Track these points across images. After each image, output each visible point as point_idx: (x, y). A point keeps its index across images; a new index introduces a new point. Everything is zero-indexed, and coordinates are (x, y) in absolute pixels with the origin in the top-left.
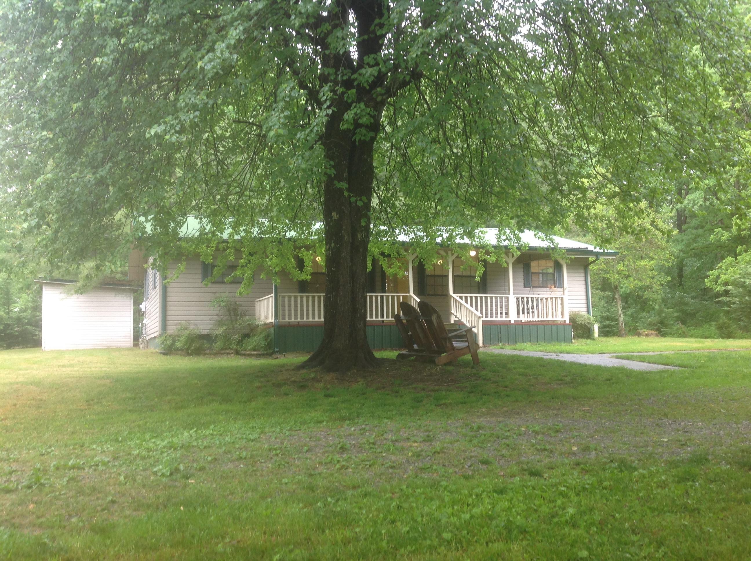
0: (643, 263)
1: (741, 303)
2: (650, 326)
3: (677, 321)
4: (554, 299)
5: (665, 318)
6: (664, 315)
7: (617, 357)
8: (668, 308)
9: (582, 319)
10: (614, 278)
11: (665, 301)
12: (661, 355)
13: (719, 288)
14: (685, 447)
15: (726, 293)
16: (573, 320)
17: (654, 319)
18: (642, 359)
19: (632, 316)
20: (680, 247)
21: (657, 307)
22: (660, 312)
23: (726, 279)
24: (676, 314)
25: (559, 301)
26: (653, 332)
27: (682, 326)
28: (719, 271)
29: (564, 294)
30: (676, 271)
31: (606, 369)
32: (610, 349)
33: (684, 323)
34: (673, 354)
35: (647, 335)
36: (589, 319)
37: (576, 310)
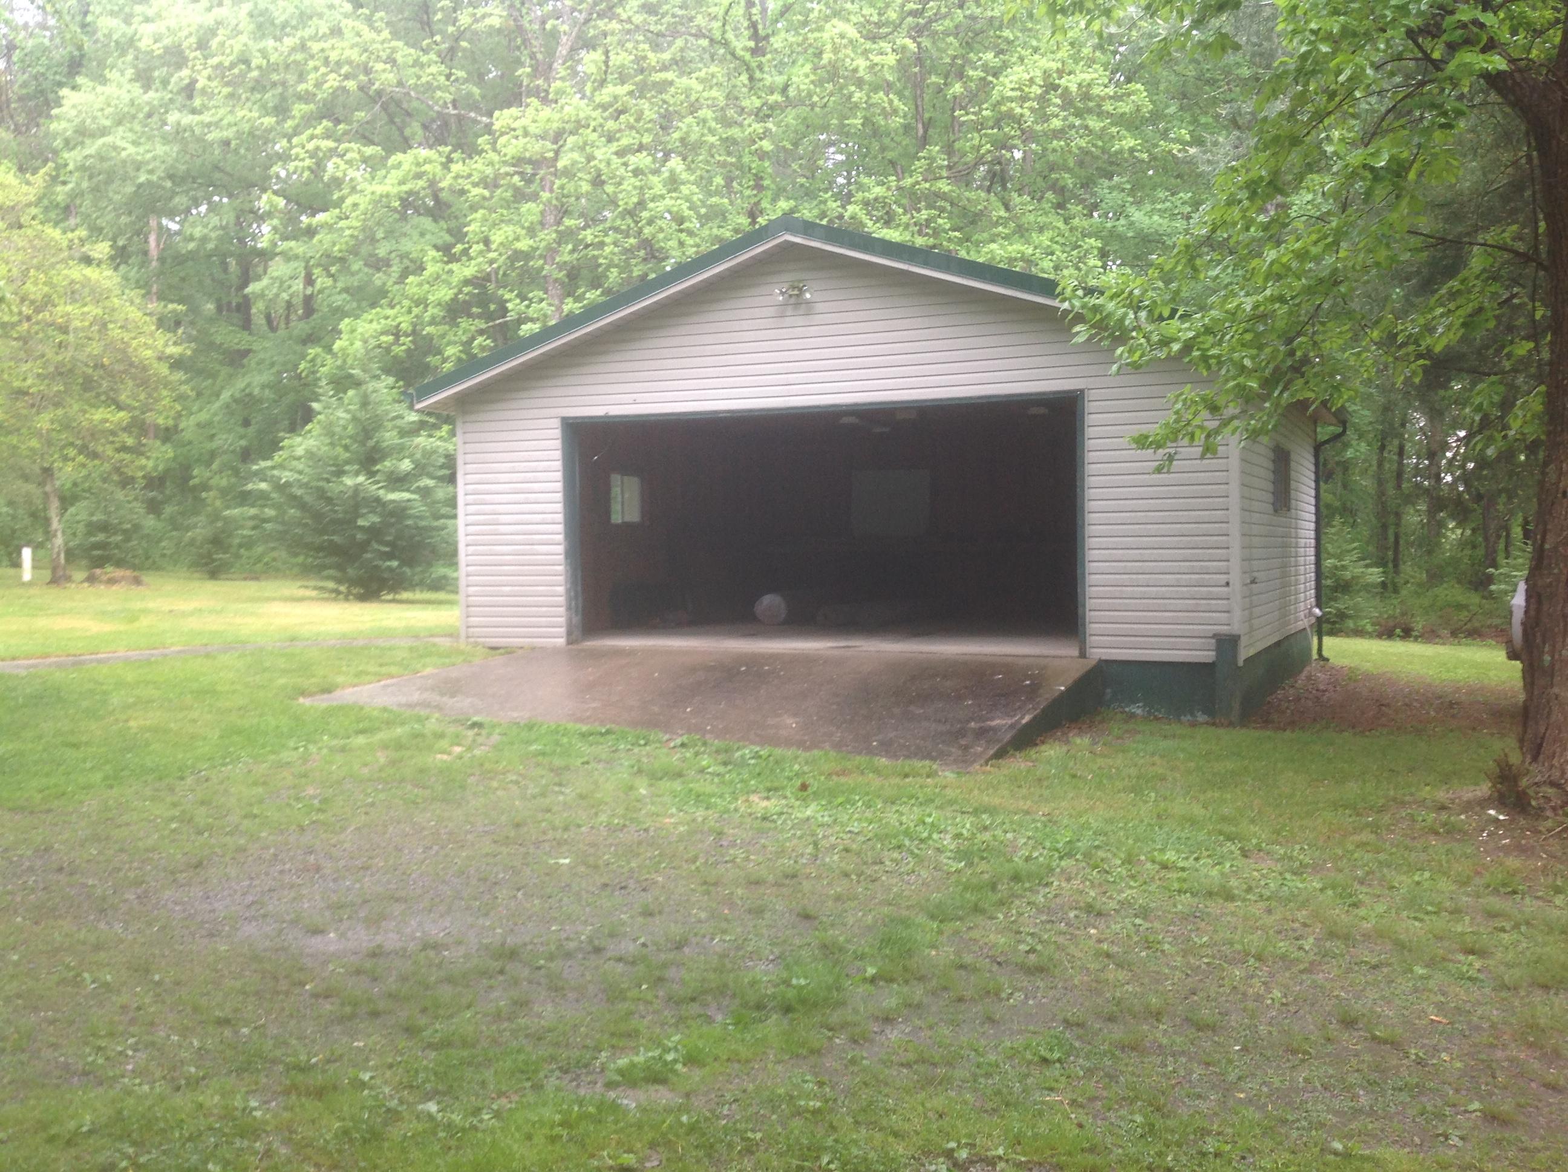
1: (281, 521)
26: (128, 573)
35: (112, 581)
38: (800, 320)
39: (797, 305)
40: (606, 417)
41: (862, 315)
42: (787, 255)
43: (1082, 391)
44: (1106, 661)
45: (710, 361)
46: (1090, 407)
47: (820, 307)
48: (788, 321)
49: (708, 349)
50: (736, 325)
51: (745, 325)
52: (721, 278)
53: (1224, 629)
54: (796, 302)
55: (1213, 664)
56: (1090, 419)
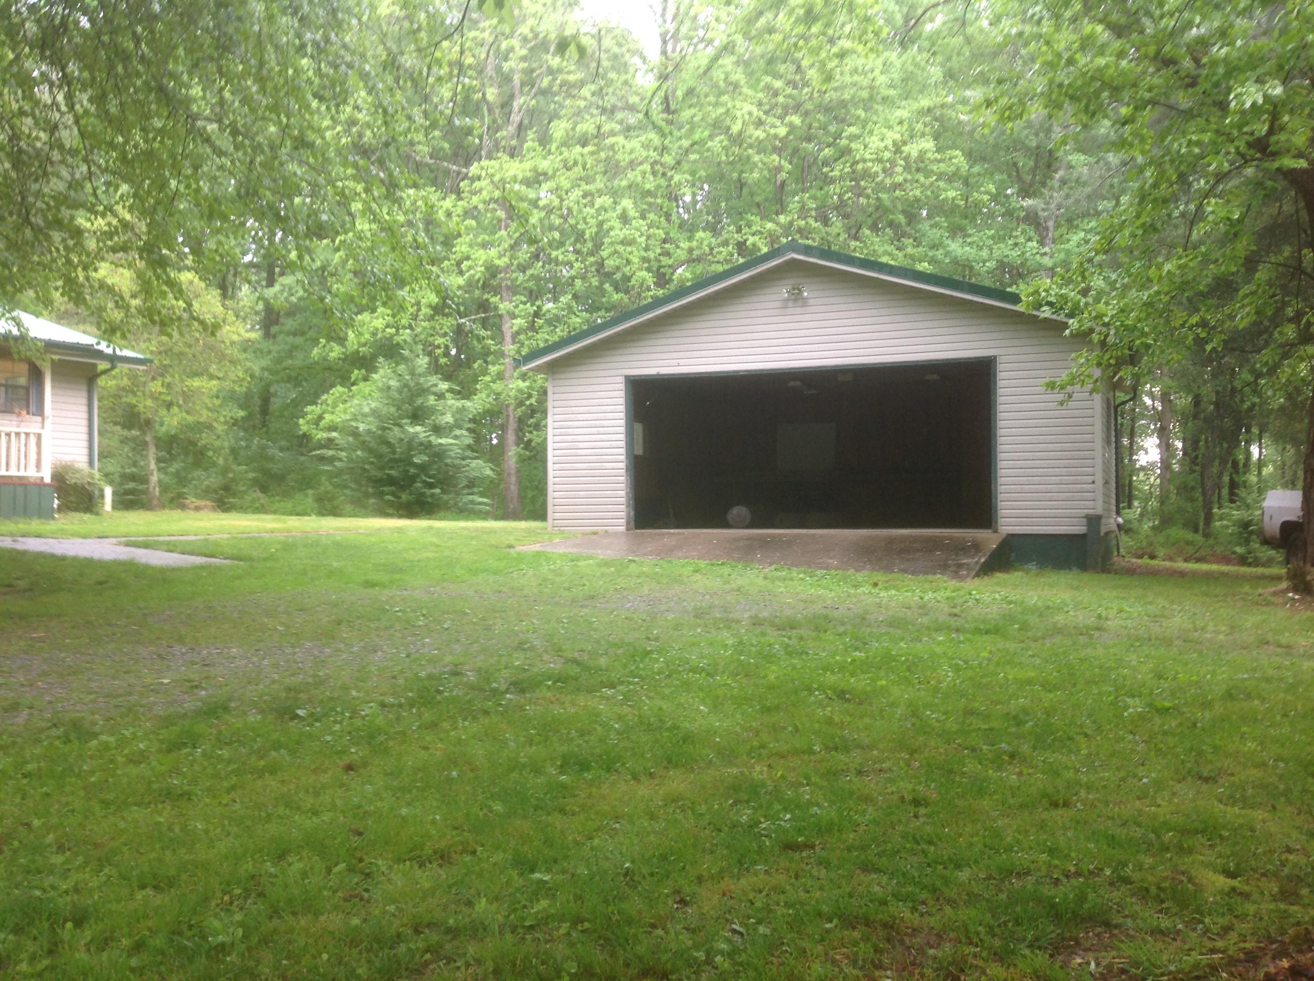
0: (196, 383)
1: (350, 460)
2: (207, 493)
3: (253, 486)
4: (23, 436)
5: (233, 480)
6: (231, 475)
7: (128, 544)
8: (239, 464)
9: (78, 476)
10: (145, 405)
11: (234, 451)
12: (206, 540)
13: (322, 435)
14: (196, 691)
15: (329, 443)
16: (60, 477)
17: (213, 480)
18: (171, 548)
19: (177, 475)
20: (265, 362)
21: (221, 461)
22: (226, 470)
23: (332, 421)
24: (251, 475)
25: (33, 440)
26: (208, 503)
27: (261, 495)
28: (324, 407)
29: (43, 427)
30: (257, 401)
31: (101, 564)
32: (123, 529)
33: (264, 489)
34: (228, 539)
35: (197, 509)
36: (91, 476)
37: (67, 458)
38: (798, 310)
39: (796, 300)
40: (658, 375)
41: (843, 307)
42: (793, 267)
43: (995, 357)
44: (1013, 535)
45: (732, 337)
46: (1000, 367)
47: (811, 302)
48: (790, 311)
49: (732, 330)
50: (752, 313)
51: (759, 313)
52: (743, 282)
53: (1091, 512)
54: (796, 297)
55: (1083, 537)
56: (1000, 375)
